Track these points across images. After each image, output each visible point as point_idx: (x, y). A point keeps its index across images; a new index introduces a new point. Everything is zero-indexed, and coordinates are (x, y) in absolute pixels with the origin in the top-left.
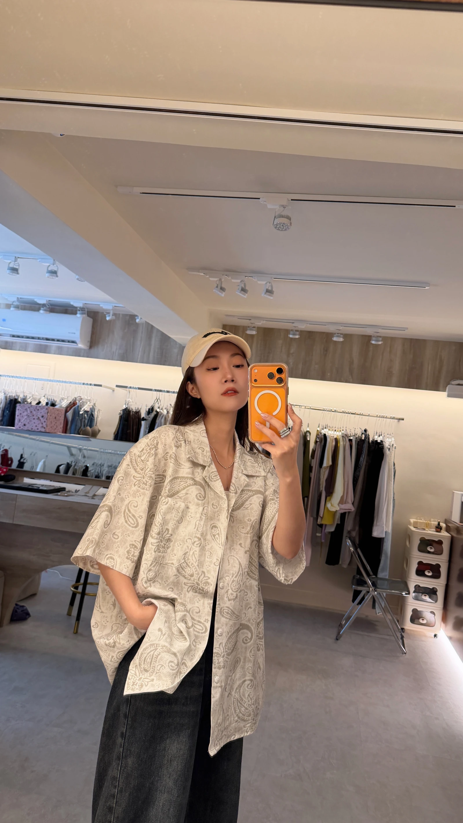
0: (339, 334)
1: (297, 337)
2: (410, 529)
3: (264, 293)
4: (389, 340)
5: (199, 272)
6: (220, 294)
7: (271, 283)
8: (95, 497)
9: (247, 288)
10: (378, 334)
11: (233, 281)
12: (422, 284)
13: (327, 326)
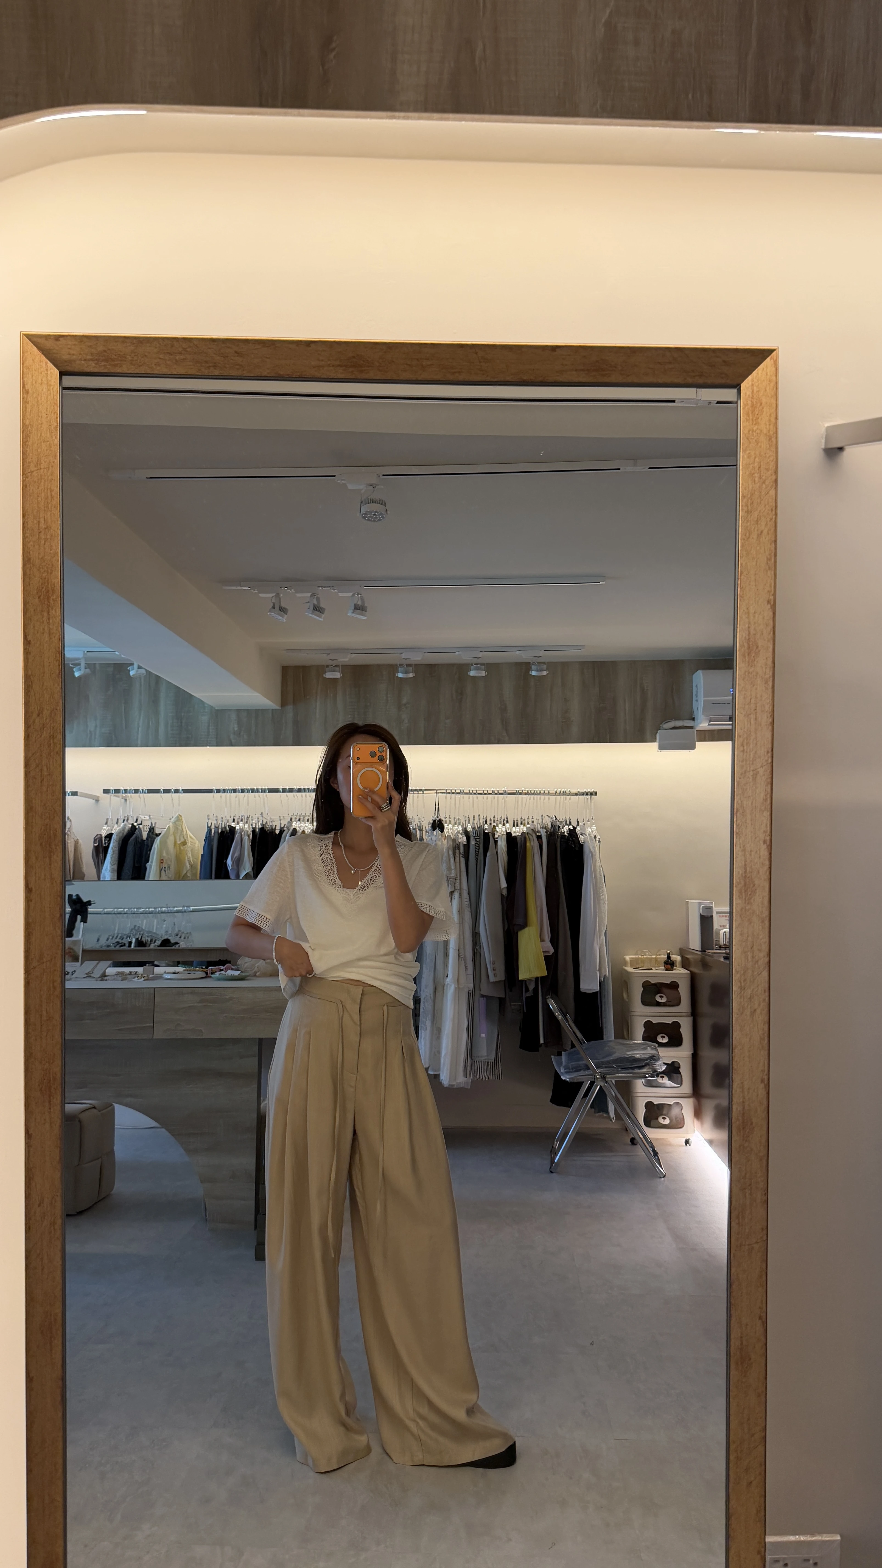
0: (479, 665)
1: (411, 675)
2: (626, 971)
3: (352, 611)
4: (559, 668)
5: (241, 586)
6: (280, 617)
7: (361, 594)
8: (106, 978)
9: (322, 605)
10: (540, 660)
11: (298, 595)
12: (593, 579)
13: (457, 653)
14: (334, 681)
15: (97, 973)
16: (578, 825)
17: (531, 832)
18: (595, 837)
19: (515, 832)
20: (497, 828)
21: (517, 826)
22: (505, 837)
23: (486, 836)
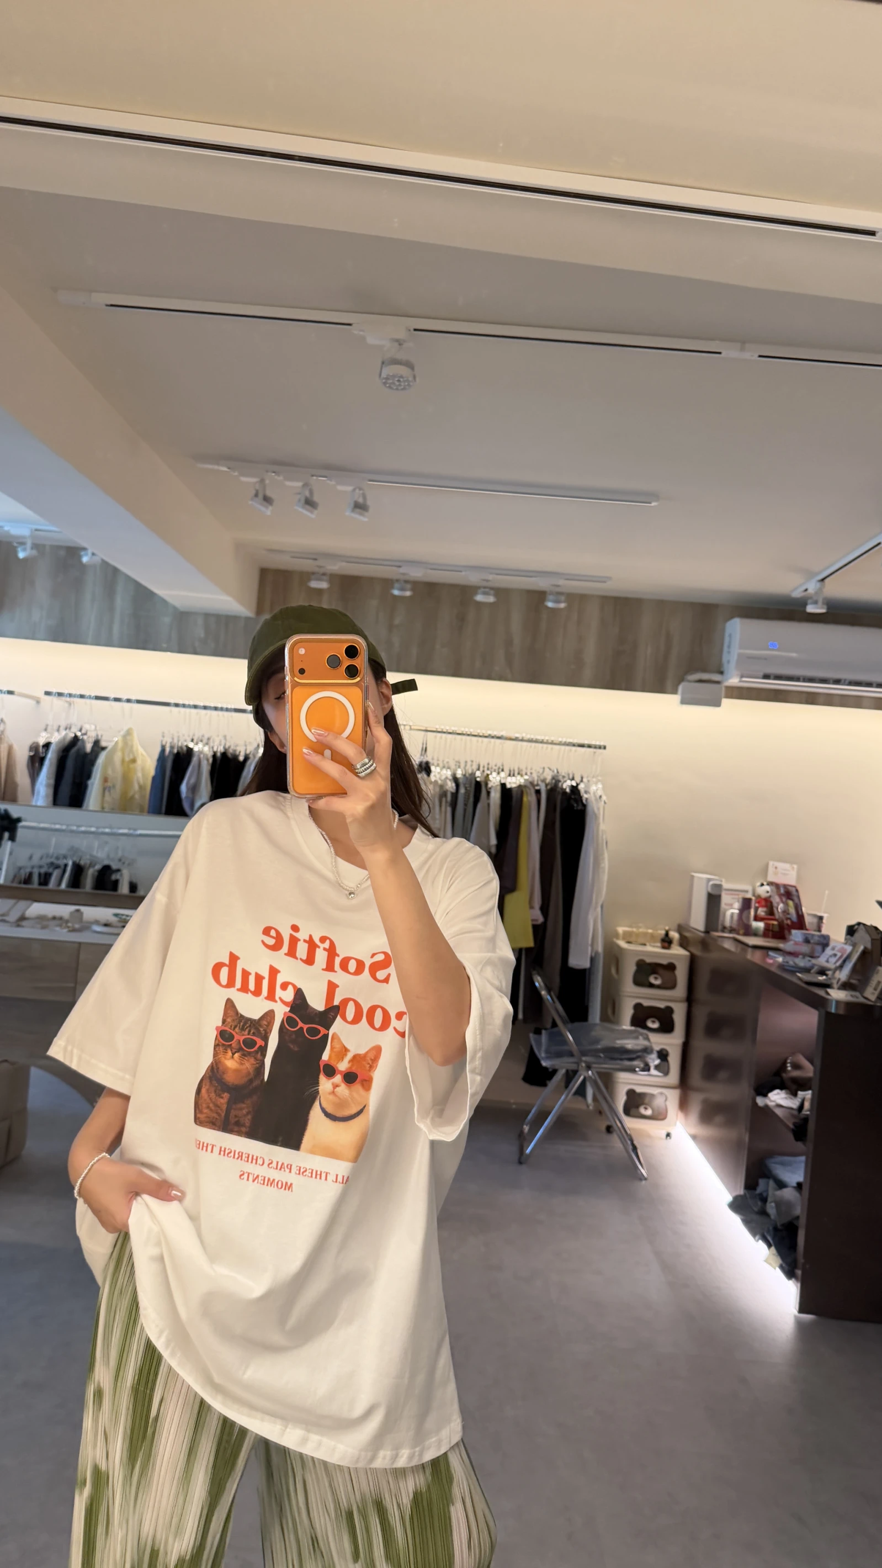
0: (487, 589)
1: (408, 593)
2: (619, 947)
3: (350, 510)
4: (577, 600)
5: (218, 464)
6: (263, 509)
7: (362, 490)
9: (316, 498)
10: (558, 590)
11: (288, 483)
12: (645, 497)
13: (463, 573)
14: (319, 592)
15: (13, 917)
16: (582, 781)
17: (528, 785)
18: (600, 797)
19: (510, 783)
20: (490, 776)
21: (514, 775)
22: (499, 788)
23: (478, 785)
